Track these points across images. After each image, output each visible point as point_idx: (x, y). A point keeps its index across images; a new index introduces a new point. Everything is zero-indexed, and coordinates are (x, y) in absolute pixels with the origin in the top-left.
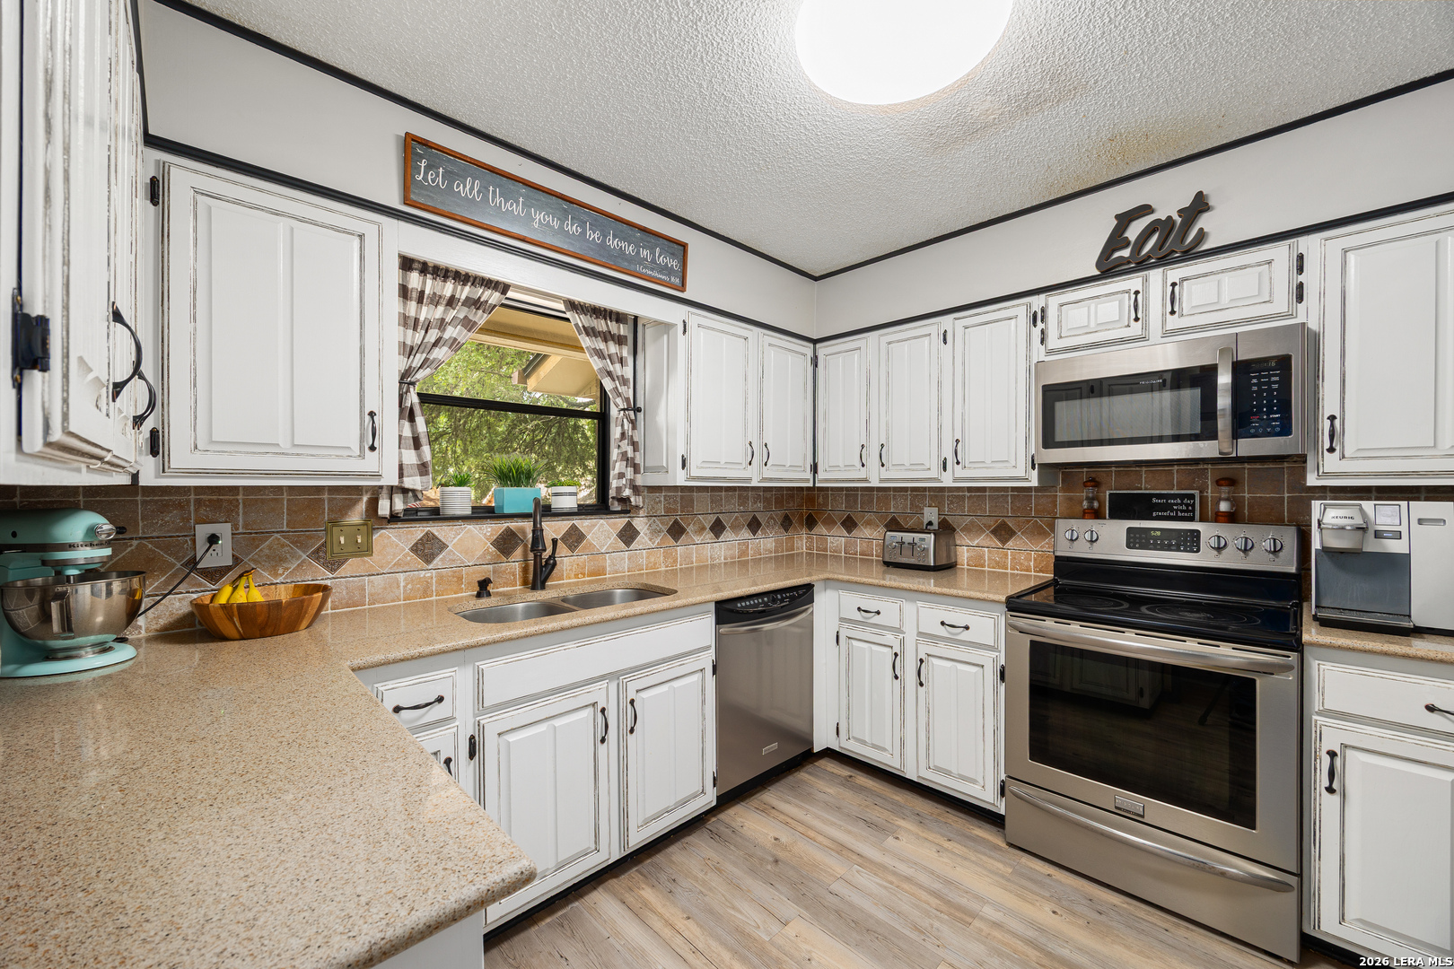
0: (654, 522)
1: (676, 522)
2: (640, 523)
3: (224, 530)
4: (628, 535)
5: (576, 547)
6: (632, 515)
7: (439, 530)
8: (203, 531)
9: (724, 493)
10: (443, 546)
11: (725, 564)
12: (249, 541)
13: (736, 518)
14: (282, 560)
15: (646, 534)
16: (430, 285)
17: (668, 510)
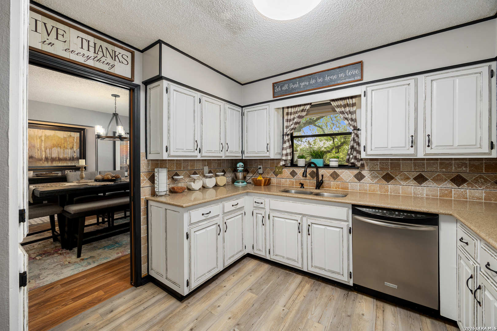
0: (374, 173)
1: (387, 174)
2: (365, 172)
3: (261, 167)
4: (360, 177)
5: (336, 179)
6: (361, 169)
7: (296, 170)
8: (259, 167)
9: (425, 161)
10: (297, 174)
11: (427, 198)
12: (265, 169)
13: (438, 175)
14: (269, 173)
15: (369, 178)
16: (293, 110)
17: (382, 169)
